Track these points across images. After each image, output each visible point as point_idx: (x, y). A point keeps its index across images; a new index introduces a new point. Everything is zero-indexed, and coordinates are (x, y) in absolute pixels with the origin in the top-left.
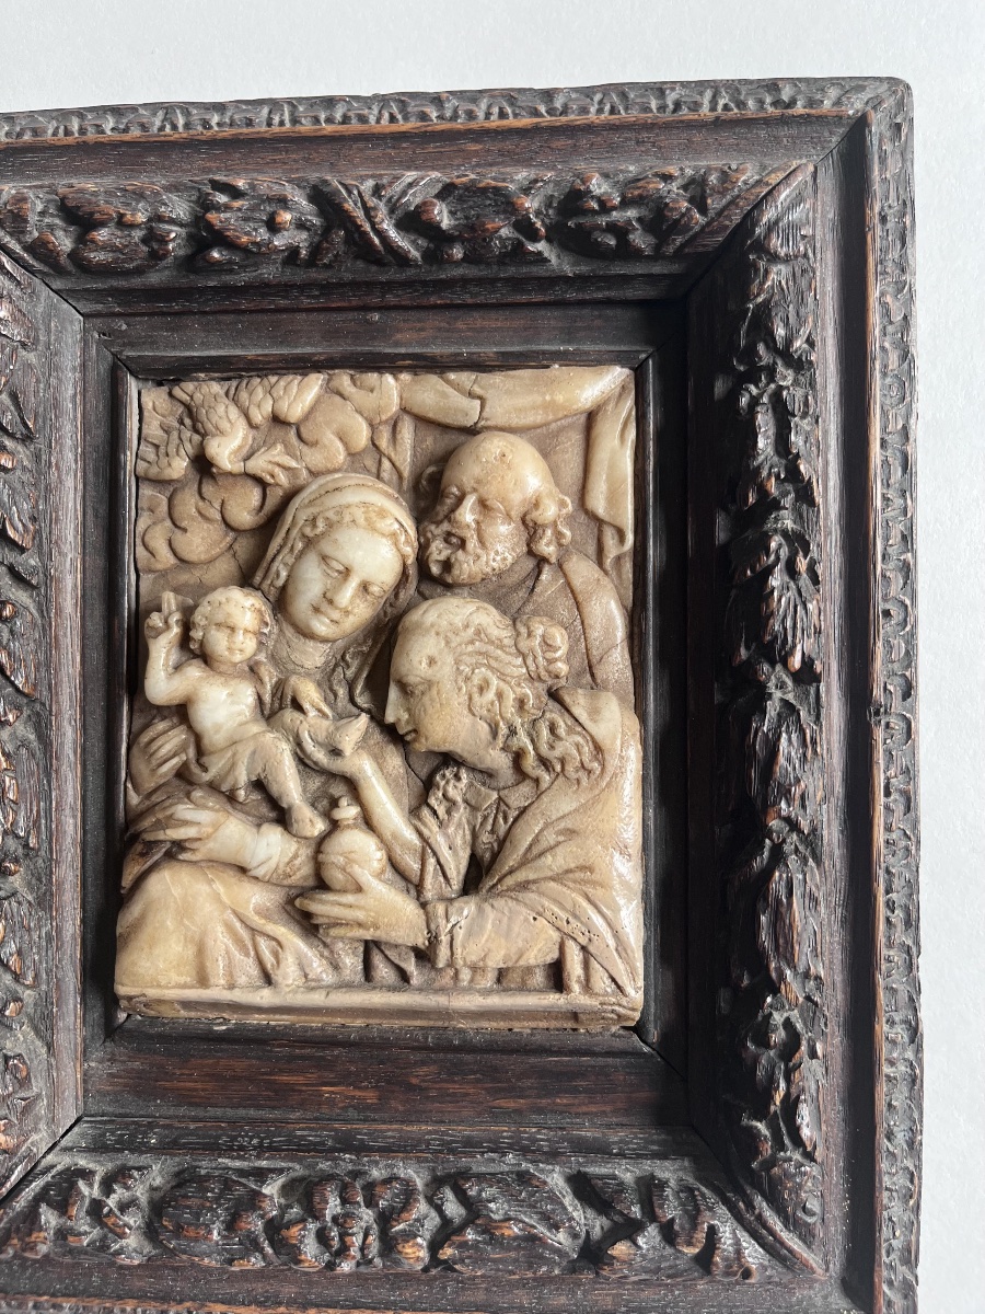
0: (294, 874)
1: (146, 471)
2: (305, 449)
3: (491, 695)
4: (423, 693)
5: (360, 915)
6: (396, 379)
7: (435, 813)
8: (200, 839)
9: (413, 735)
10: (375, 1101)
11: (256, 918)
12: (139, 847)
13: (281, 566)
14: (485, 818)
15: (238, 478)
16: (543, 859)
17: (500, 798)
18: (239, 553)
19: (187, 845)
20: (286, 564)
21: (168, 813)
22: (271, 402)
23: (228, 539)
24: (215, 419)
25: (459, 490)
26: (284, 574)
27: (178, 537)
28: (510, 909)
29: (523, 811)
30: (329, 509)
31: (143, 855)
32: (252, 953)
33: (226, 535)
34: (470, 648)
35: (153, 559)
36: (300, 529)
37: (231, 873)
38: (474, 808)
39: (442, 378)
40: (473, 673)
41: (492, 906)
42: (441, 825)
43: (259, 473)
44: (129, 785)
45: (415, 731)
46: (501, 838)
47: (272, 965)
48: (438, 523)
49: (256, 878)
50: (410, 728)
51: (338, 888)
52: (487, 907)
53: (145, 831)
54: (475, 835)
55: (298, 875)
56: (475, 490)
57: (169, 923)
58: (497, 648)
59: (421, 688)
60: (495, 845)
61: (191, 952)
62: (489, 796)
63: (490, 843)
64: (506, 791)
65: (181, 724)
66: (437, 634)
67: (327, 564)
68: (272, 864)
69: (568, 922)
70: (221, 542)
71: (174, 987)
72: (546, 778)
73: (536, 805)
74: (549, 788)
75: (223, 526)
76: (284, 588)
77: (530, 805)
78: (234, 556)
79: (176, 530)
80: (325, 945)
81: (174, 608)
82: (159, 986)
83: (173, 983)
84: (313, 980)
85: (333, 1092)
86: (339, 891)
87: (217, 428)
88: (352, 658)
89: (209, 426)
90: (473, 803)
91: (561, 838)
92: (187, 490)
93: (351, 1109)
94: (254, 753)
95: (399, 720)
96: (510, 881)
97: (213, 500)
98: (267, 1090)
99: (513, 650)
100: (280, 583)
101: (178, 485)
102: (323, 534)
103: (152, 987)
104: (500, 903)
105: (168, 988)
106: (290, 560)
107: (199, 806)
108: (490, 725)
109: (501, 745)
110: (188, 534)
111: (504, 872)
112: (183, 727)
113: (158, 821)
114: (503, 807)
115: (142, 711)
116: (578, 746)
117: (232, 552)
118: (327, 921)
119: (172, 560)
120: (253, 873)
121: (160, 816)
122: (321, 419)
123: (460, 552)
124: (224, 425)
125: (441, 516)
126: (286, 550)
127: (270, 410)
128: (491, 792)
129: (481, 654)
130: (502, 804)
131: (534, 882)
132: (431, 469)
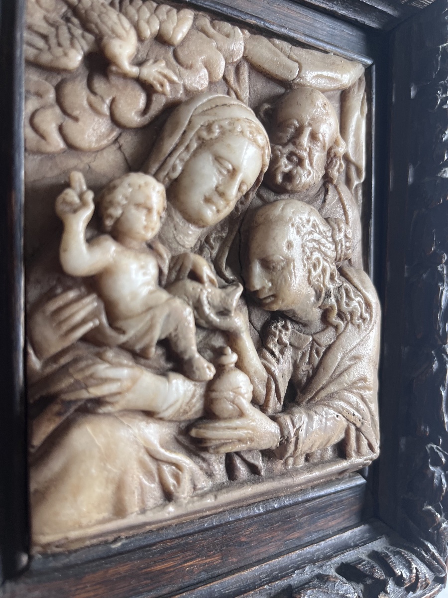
0: (190, 410)
1: (36, 57)
2: (182, 69)
3: (319, 270)
4: (283, 268)
5: (242, 433)
6: (243, 33)
7: (273, 353)
8: (119, 393)
9: (272, 299)
10: (219, 561)
11: (162, 451)
12: (56, 408)
13: (178, 162)
14: (304, 354)
15: (129, 82)
16: (343, 377)
17: (314, 340)
18: (124, 147)
19: (108, 399)
20: (182, 160)
21: (88, 373)
22: (158, 22)
23: (115, 134)
24: (110, 23)
25: (298, 122)
26: (180, 168)
27: (70, 125)
28: (325, 412)
29: (329, 348)
30: (223, 120)
31: (59, 414)
32: (157, 479)
33: (112, 131)
34: (311, 237)
35: (43, 142)
36: (197, 132)
37: (140, 418)
38: (296, 348)
39: (270, 41)
40: (312, 254)
41: (316, 412)
42: (278, 361)
43: (151, 80)
44: (31, 351)
45: (273, 296)
46: (315, 366)
47: (174, 485)
48: (285, 145)
49: (161, 419)
50: (271, 293)
51: (226, 415)
52: (312, 413)
53: (62, 392)
54: (296, 366)
55: (194, 410)
56: (310, 125)
57: (93, 471)
58: (323, 237)
59: (282, 264)
60: (311, 372)
61: (109, 491)
62: (308, 339)
63: (307, 370)
64: (318, 335)
65: (89, 293)
66: (293, 225)
67: (221, 164)
68: (178, 405)
69: (354, 415)
70: (109, 135)
71: (94, 525)
72: (342, 324)
73: (337, 343)
74: (343, 331)
75: (110, 121)
76: (176, 180)
77: (333, 344)
78: (120, 148)
79: (67, 118)
80: (204, 460)
81: (85, 187)
82: (81, 527)
83: (93, 521)
84: (200, 489)
85: (192, 565)
86: (225, 419)
87: (113, 31)
88: (214, 241)
89: (104, 29)
90: (296, 344)
91: (352, 362)
92: (77, 83)
93: (203, 573)
94: (169, 316)
95: (264, 288)
96: (323, 394)
97: (105, 97)
98: (145, 579)
99: (330, 239)
100: (175, 175)
101: (68, 76)
102: (217, 138)
103: (74, 529)
104: (319, 409)
105: (88, 526)
106: (186, 156)
107: (113, 365)
108: (316, 291)
109: (320, 305)
110: (80, 123)
111: (318, 389)
112: (94, 296)
113: (77, 381)
114: (316, 346)
115: (38, 282)
116: (359, 303)
117: (117, 145)
118: (218, 442)
119: (62, 145)
120: (161, 415)
121: (79, 376)
122: (194, 48)
123: (299, 168)
124: (120, 30)
125: (285, 140)
126: (182, 149)
127: (158, 28)
128: (308, 336)
129: (315, 241)
130: (315, 344)
131: (337, 392)
132: (266, 106)
